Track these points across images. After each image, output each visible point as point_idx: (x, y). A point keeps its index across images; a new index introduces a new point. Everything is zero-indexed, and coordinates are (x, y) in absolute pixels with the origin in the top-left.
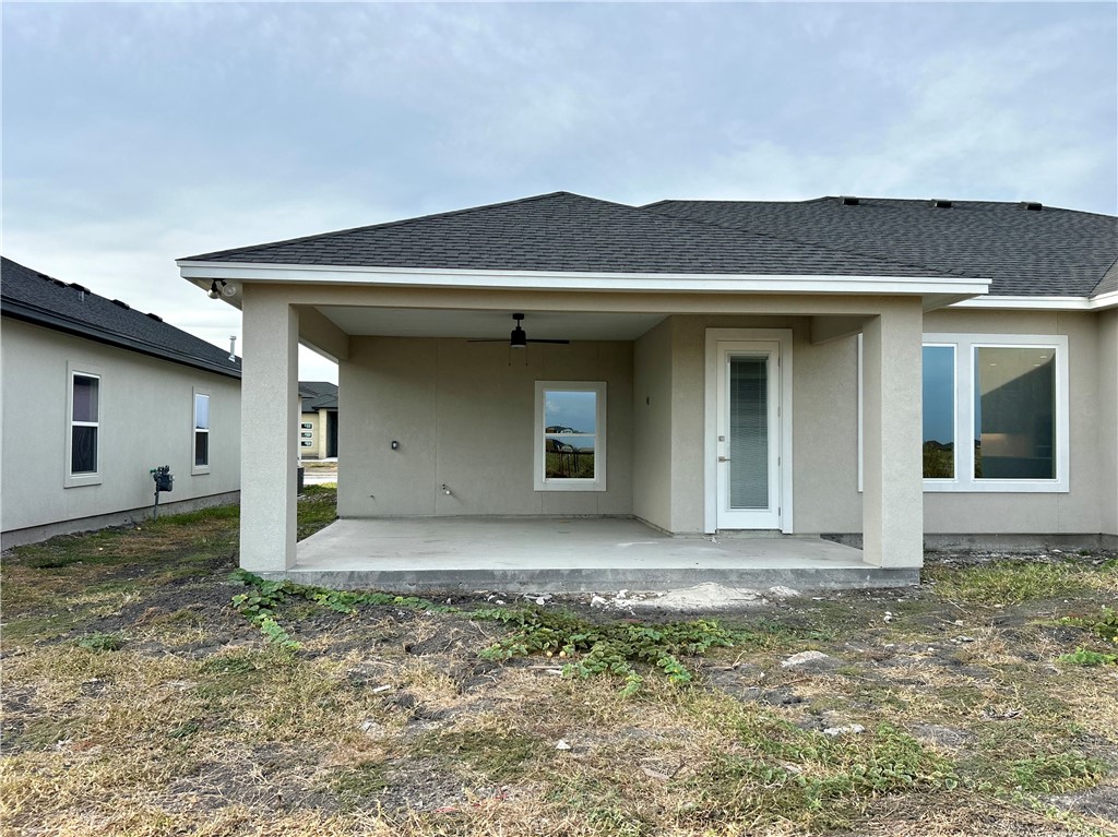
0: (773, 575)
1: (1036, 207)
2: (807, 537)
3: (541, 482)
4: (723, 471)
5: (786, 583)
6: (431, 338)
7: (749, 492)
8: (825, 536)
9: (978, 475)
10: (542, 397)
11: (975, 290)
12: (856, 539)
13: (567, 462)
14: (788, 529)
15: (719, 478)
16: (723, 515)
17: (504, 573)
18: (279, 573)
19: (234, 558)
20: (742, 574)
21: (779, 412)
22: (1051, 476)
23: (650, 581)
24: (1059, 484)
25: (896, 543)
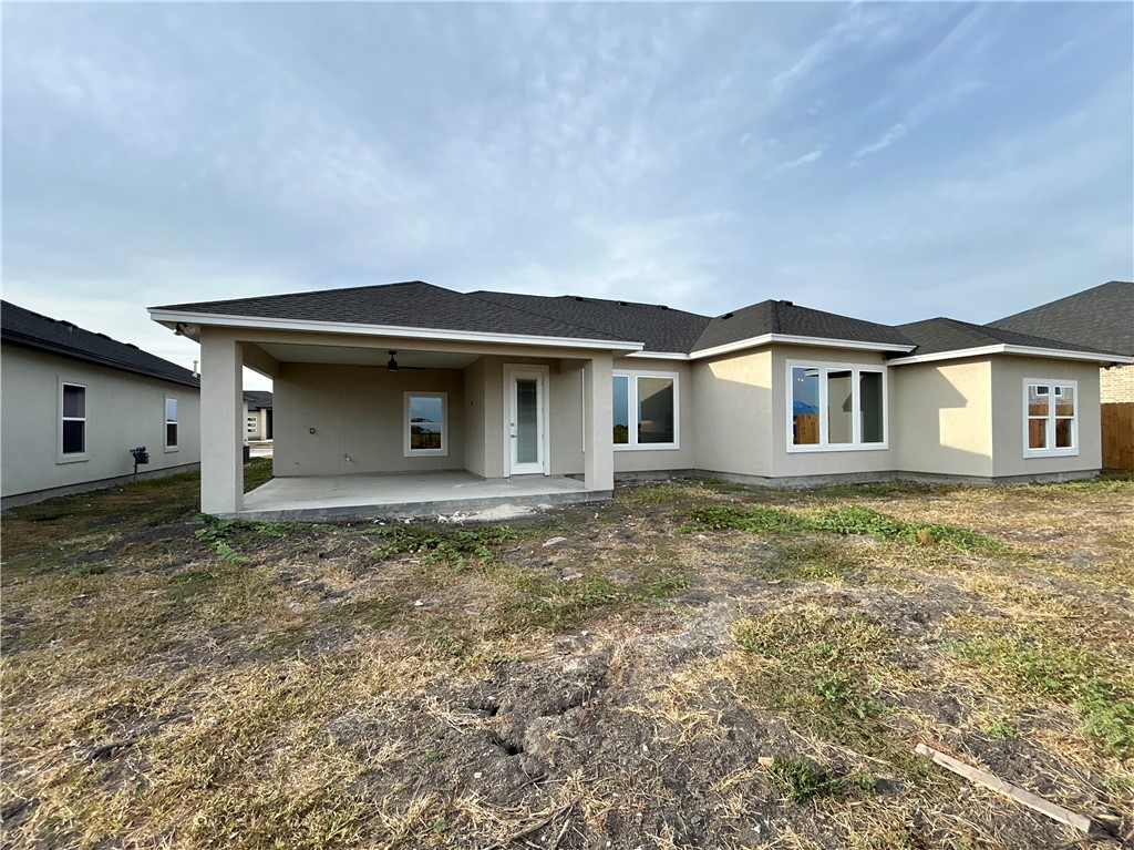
0: (539, 498)
2: (558, 477)
3: (408, 451)
4: (514, 441)
5: (546, 502)
7: (528, 453)
8: (566, 476)
9: (639, 442)
10: (409, 401)
11: (637, 348)
12: (581, 477)
13: (424, 439)
14: (547, 473)
15: (511, 447)
16: (513, 466)
17: (385, 506)
18: (230, 514)
19: (197, 506)
20: (523, 498)
21: (543, 411)
22: (672, 441)
23: (473, 505)
24: (675, 445)
25: (601, 478)
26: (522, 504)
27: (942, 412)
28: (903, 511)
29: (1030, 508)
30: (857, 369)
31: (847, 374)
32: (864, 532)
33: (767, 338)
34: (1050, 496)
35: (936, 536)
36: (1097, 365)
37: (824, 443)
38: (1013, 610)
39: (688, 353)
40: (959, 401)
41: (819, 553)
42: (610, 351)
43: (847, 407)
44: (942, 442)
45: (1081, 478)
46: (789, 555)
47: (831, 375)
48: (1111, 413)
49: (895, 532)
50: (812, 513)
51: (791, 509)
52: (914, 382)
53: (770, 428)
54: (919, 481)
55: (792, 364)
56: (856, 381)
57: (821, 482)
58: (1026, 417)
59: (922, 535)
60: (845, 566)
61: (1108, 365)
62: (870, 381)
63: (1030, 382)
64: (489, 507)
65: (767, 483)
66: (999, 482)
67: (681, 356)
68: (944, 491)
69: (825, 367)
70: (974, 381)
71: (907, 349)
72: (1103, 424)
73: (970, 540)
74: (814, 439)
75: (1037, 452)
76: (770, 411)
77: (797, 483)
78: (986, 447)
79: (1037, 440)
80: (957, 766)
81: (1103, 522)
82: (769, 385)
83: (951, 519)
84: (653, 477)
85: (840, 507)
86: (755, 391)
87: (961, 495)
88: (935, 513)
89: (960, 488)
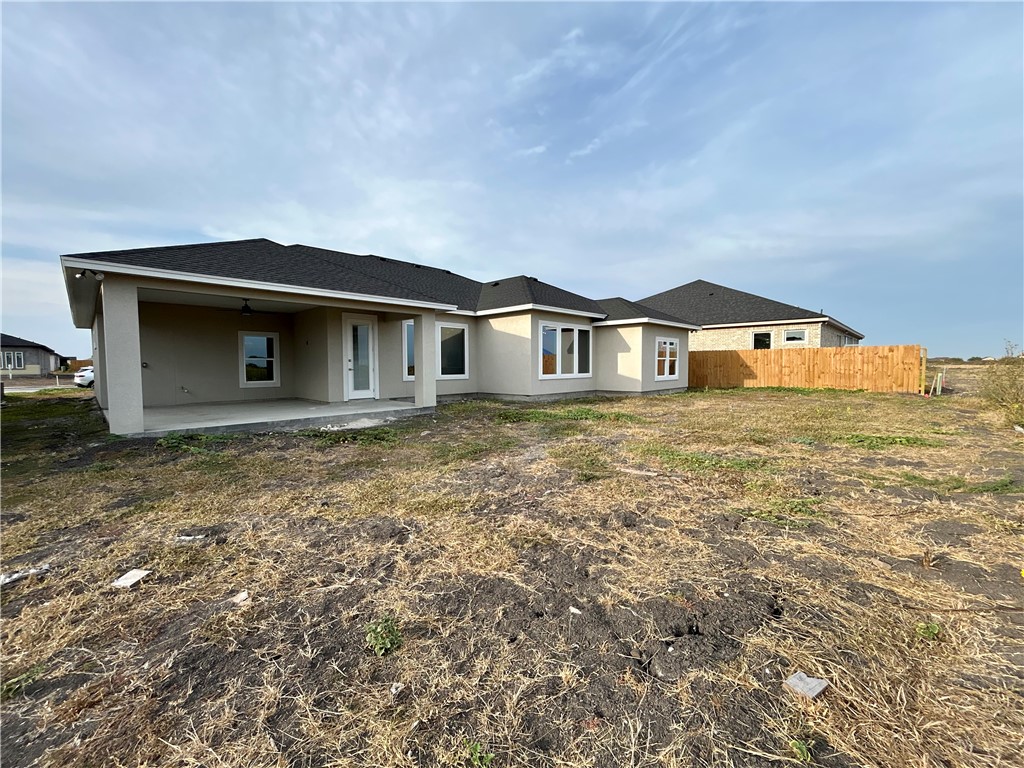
0: (387, 413)
1: (448, 272)
2: (384, 400)
3: (243, 382)
4: (351, 373)
5: (392, 416)
6: (170, 304)
7: (361, 382)
8: (391, 399)
9: (443, 373)
10: (242, 339)
12: (412, 399)
14: (377, 397)
15: (349, 378)
16: (350, 393)
18: (140, 434)
19: (108, 429)
20: (375, 413)
21: (373, 350)
22: (463, 373)
23: (339, 420)
24: (466, 376)
25: (427, 398)
26: (375, 418)
27: (619, 355)
28: (603, 409)
29: (656, 405)
30: (577, 327)
31: (572, 330)
32: (586, 419)
33: (529, 306)
34: (664, 400)
35: (618, 417)
36: (688, 330)
37: (559, 374)
38: (645, 438)
39: (475, 312)
40: (627, 349)
41: (570, 427)
42: (434, 309)
43: (570, 350)
44: (619, 372)
45: (679, 392)
46: (556, 429)
47: (563, 330)
48: (693, 356)
49: (601, 417)
50: (559, 411)
51: (548, 411)
52: (606, 336)
53: (530, 364)
54: (607, 395)
55: (542, 323)
56: (576, 335)
57: (557, 398)
58: (657, 358)
59: (612, 417)
60: (584, 430)
61: (692, 331)
62: (583, 334)
63: (660, 339)
64: (352, 421)
65: (527, 399)
66: (644, 393)
67: (471, 313)
68: (619, 400)
69: (559, 326)
70: (633, 337)
71: (603, 316)
72: (689, 363)
73: (631, 418)
74: (553, 372)
75: (661, 378)
76: (530, 353)
77: (544, 398)
78: (638, 376)
79: (661, 372)
80: (627, 471)
81: (682, 409)
82: (528, 335)
83: (623, 411)
84: (452, 399)
85: (574, 408)
86: (520, 339)
87: (627, 401)
88: (617, 408)
89: (627, 398)
